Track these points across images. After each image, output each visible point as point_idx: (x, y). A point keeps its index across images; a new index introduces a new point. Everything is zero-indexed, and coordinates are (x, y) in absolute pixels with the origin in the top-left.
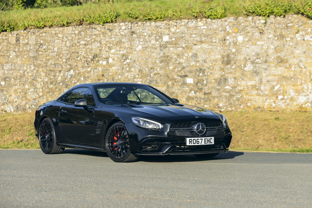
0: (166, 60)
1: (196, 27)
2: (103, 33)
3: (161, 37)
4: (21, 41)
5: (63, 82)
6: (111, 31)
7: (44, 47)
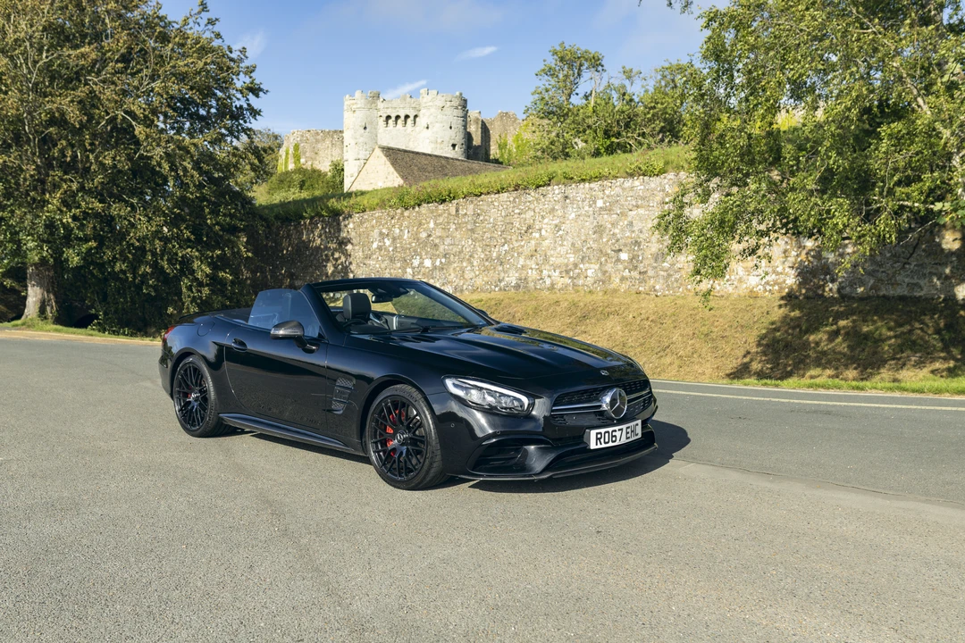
0: (599, 230)
1: (632, 188)
2: (537, 199)
3: (595, 202)
4: (460, 212)
5: (498, 258)
6: (544, 196)
7: (481, 218)
